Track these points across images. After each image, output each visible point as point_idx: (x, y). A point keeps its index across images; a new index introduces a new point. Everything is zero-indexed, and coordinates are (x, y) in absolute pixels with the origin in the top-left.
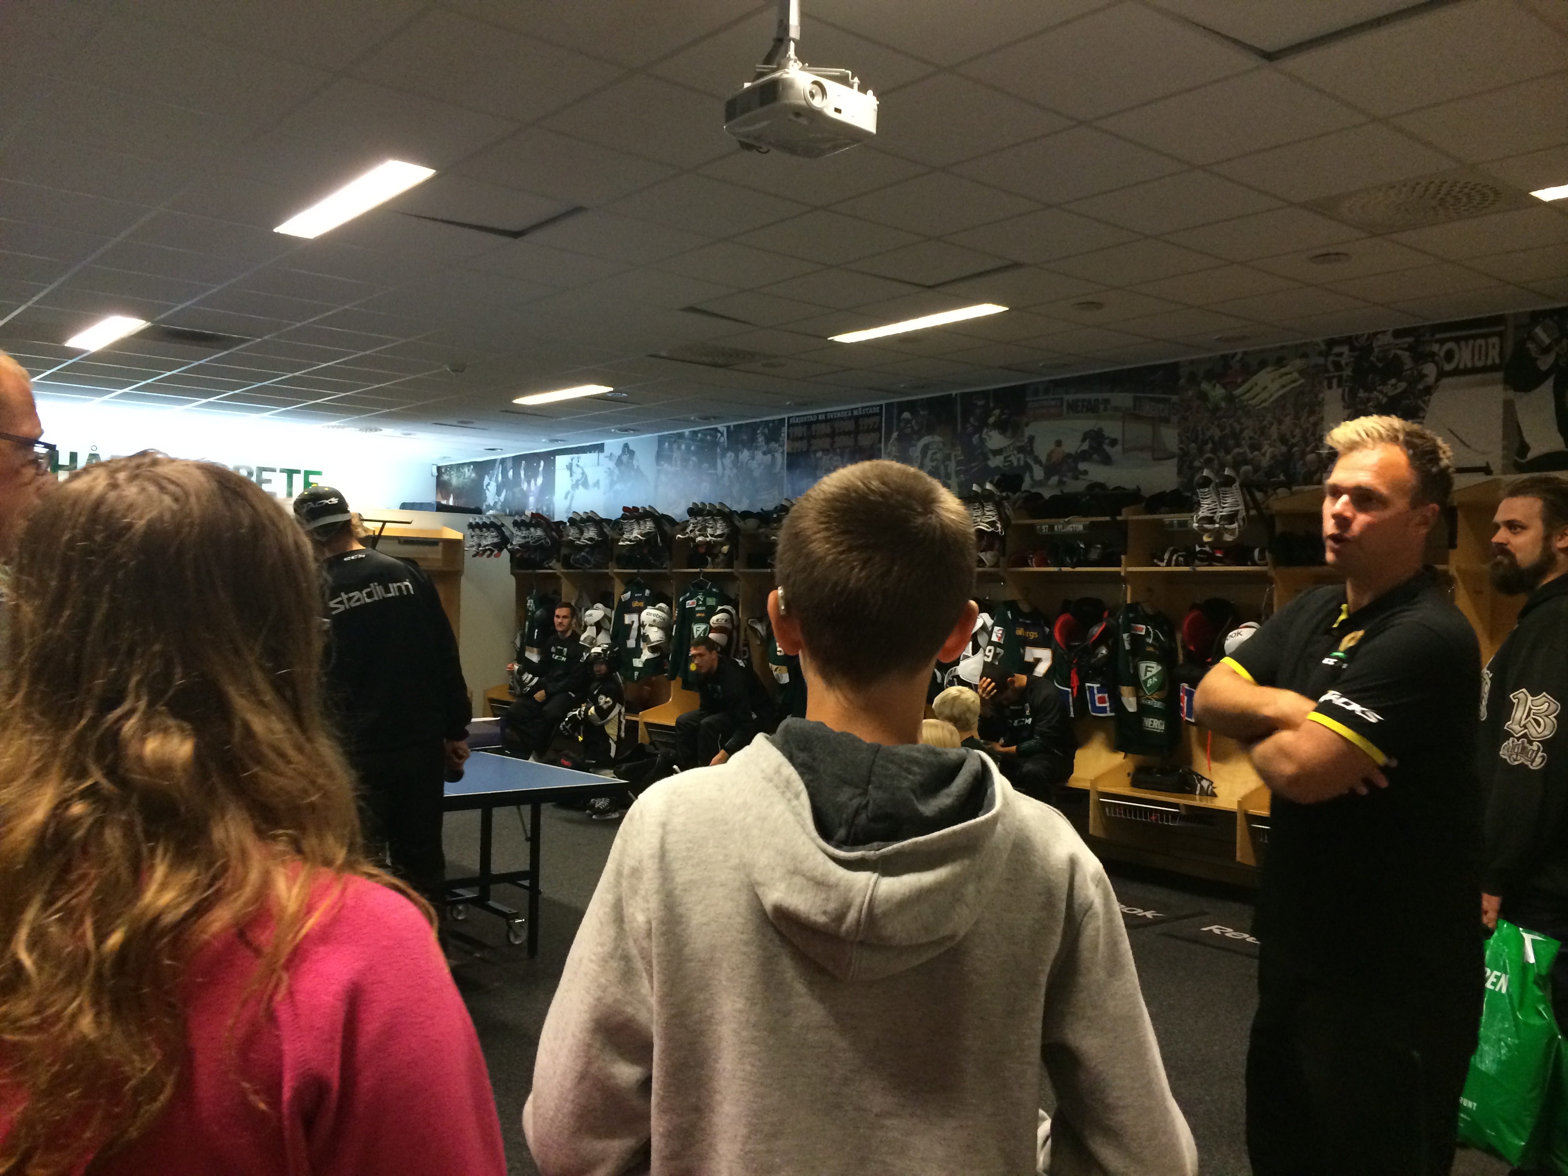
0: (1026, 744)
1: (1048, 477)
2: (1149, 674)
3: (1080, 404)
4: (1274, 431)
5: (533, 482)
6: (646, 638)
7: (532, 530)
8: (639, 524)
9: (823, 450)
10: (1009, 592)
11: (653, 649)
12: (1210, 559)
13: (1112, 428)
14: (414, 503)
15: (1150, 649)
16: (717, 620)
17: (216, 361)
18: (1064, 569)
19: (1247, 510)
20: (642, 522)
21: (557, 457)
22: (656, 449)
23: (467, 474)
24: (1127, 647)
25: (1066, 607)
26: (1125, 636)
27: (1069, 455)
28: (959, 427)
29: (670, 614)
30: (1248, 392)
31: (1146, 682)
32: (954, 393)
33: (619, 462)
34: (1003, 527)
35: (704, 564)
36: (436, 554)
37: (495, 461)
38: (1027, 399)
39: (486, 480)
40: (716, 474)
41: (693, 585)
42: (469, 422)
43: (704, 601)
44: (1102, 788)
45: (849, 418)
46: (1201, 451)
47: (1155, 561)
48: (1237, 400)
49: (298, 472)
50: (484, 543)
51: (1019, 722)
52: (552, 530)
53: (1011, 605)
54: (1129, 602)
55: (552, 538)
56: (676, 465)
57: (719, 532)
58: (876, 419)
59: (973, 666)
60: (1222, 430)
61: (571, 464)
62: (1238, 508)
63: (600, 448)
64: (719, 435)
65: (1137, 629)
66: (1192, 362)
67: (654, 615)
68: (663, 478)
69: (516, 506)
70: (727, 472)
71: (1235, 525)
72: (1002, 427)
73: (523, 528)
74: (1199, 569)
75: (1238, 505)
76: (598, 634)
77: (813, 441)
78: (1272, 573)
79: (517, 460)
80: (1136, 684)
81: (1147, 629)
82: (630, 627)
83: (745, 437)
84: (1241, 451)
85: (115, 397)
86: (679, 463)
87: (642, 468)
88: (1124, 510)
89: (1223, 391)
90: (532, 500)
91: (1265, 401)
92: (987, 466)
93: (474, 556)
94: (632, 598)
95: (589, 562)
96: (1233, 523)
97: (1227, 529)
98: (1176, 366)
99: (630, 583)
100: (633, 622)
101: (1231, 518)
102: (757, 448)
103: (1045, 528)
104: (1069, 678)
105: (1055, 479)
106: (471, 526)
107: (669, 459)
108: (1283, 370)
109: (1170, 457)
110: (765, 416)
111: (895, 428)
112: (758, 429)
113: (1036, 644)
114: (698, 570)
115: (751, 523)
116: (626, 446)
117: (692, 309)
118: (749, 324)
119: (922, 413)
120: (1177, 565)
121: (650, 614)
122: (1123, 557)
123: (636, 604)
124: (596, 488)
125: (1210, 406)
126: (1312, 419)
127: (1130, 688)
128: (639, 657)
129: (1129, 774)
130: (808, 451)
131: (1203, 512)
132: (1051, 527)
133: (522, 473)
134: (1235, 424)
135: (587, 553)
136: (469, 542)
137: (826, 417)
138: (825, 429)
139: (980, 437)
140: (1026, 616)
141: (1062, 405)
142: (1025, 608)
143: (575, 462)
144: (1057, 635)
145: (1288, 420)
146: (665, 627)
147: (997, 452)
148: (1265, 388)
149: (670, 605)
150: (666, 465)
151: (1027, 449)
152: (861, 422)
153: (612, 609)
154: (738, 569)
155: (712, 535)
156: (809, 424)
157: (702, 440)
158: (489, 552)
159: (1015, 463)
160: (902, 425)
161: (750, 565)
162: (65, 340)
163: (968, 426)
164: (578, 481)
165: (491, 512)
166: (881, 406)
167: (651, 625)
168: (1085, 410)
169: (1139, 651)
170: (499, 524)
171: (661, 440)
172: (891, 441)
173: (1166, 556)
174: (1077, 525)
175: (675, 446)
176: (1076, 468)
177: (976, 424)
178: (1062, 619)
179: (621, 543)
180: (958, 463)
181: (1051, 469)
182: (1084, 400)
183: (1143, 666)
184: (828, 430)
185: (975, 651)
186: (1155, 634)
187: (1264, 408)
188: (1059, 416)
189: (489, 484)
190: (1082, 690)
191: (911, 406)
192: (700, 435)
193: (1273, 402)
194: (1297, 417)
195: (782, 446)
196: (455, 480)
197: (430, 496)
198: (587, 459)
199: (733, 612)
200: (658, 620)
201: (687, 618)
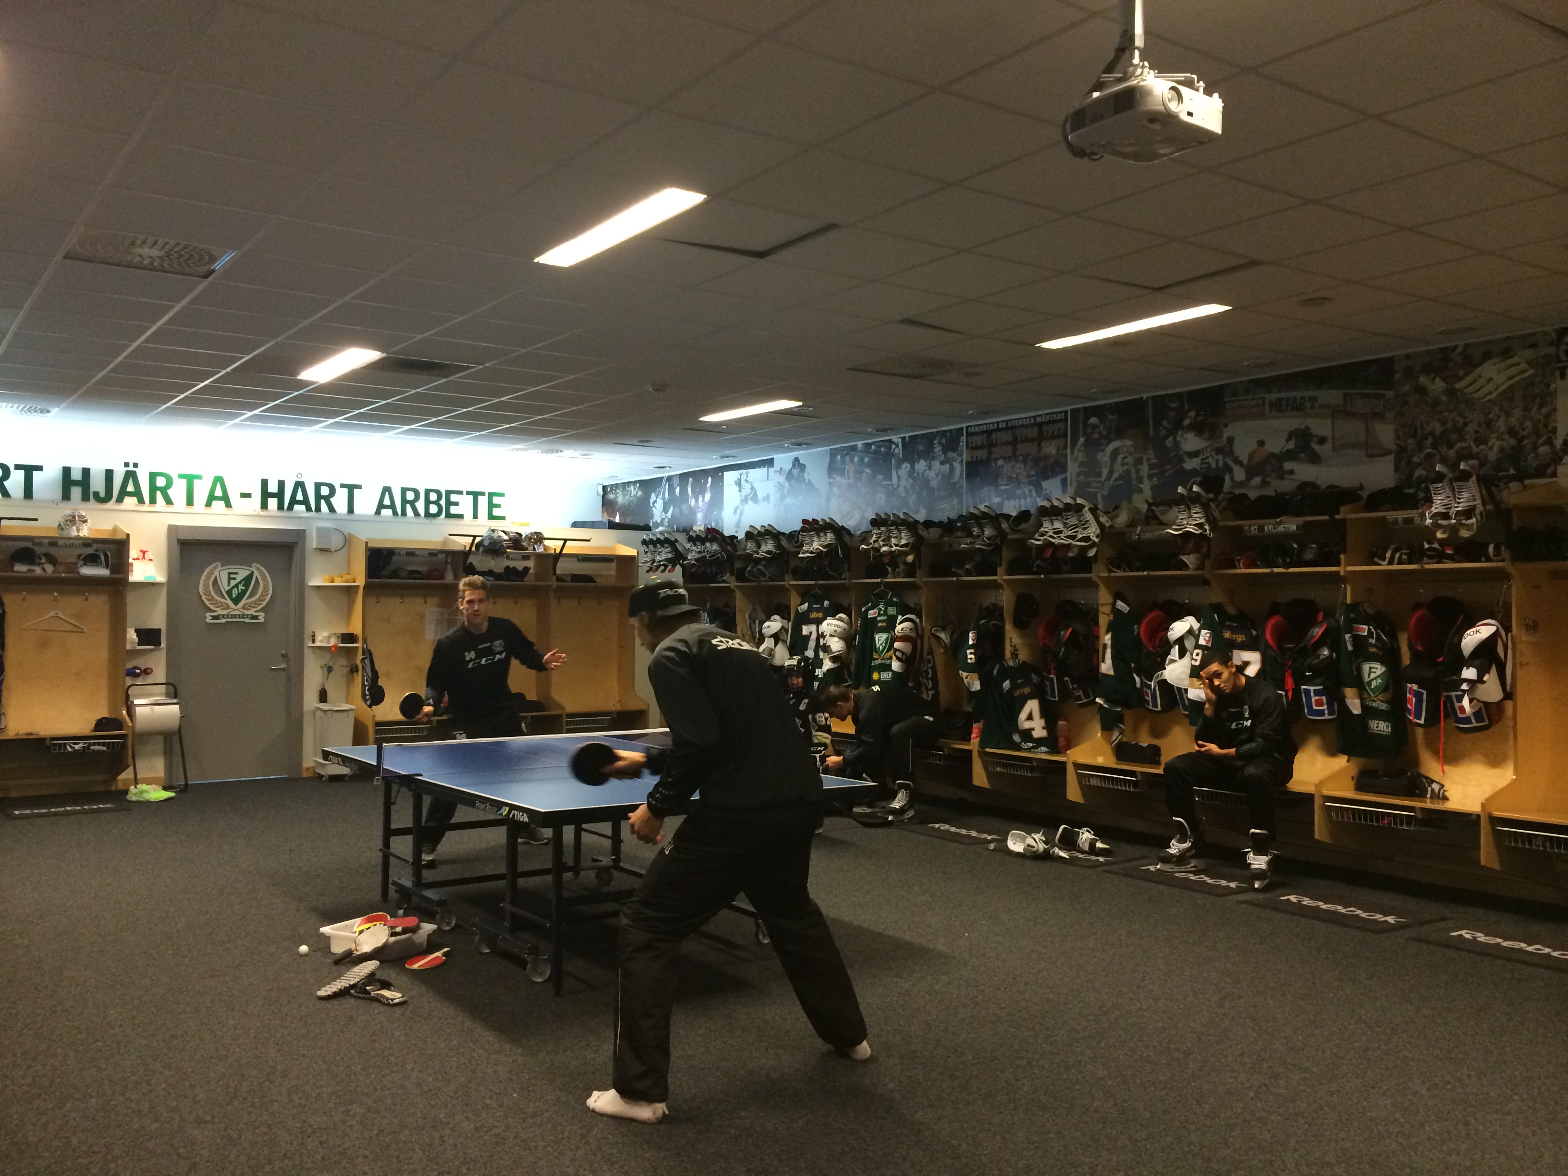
0: (1246, 747)
1: (1249, 477)
2: (1373, 676)
3: (1284, 403)
4: (1501, 425)
5: (700, 498)
6: (826, 649)
7: (708, 544)
8: (819, 536)
9: (1004, 458)
10: (1215, 595)
11: (834, 659)
12: (1440, 556)
13: (1320, 426)
14: (584, 522)
15: (1373, 650)
16: (902, 629)
17: (434, 388)
18: (1276, 570)
19: (1484, 504)
20: (822, 534)
21: (725, 473)
22: (828, 461)
23: (634, 492)
24: (1350, 648)
25: (1275, 608)
26: (1347, 636)
27: (1273, 455)
28: (1151, 430)
29: (850, 623)
30: (1469, 385)
31: (1370, 683)
32: (1145, 396)
33: (789, 476)
34: (1211, 530)
35: (885, 574)
36: (611, 570)
37: (662, 478)
38: (1226, 400)
39: (653, 497)
40: (891, 485)
41: (874, 595)
42: (648, 441)
43: (886, 611)
44: (1327, 792)
45: (1032, 425)
46: (1420, 448)
47: (1376, 560)
48: (1459, 393)
49: (483, 494)
50: (658, 558)
51: (1237, 725)
52: (727, 544)
53: (1217, 608)
54: (1349, 601)
55: (727, 552)
56: (849, 478)
57: (903, 542)
58: (1062, 425)
59: (1180, 670)
60: (1443, 424)
61: (740, 480)
62: (1475, 503)
63: (769, 463)
64: (894, 446)
65: (1359, 630)
66: (1408, 356)
67: (835, 625)
68: (835, 490)
69: (684, 522)
70: (903, 483)
71: (1474, 520)
72: (1197, 429)
73: (698, 543)
74: (1427, 566)
75: (1475, 500)
76: (776, 645)
77: (994, 450)
78: (1511, 569)
79: (684, 477)
80: (1360, 685)
81: (1369, 629)
82: (808, 637)
83: (921, 448)
84: (1464, 445)
85: (325, 427)
86: (851, 475)
87: (813, 481)
88: (1342, 509)
89: (1443, 384)
90: (699, 516)
91: (1490, 393)
92: (1182, 468)
93: (648, 572)
94: (810, 609)
95: (764, 575)
96: (1471, 518)
97: (1465, 524)
98: (1390, 361)
99: (806, 594)
100: (811, 633)
101: (1468, 513)
102: (933, 458)
103: (1254, 530)
104: (1283, 681)
105: (1257, 480)
106: (644, 542)
107: (842, 472)
108: (1509, 362)
109: (1388, 453)
110: (943, 426)
111: (1081, 433)
112: (935, 439)
113: (1244, 647)
114: (879, 580)
115: (934, 533)
116: (796, 460)
117: (908, 321)
118: (960, 333)
119: (1110, 417)
120: (1399, 563)
121: (831, 625)
122: (1342, 556)
123: (813, 615)
124: (766, 503)
125: (1430, 400)
126: (1544, 411)
127: (1354, 689)
128: (821, 668)
129: (1353, 778)
130: (988, 460)
131: (1437, 507)
132: (1261, 529)
133: (690, 489)
134: (1457, 418)
135: (765, 566)
136: (643, 558)
137: (1007, 424)
138: (1007, 437)
139: (1175, 439)
140: (1232, 618)
141: (1264, 404)
142: (1231, 610)
143: (743, 478)
144: (1268, 637)
145: (1517, 413)
146: (847, 638)
147: (1193, 455)
148: (1490, 380)
149: (849, 615)
150: (838, 478)
151: (1227, 450)
152: (1045, 428)
153: (789, 620)
154: (921, 578)
155: (896, 545)
156: (989, 433)
157: (875, 452)
158: (662, 568)
159: (1214, 466)
160: (1089, 430)
161: (933, 574)
162: (298, 374)
163: (1161, 429)
164: (746, 496)
165: (661, 529)
166: (1066, 412)
167: (831, 636)
168: (1289, 408)
169: (1362, 652)
170: (673, 539)
171: (833, 454)
172: (1077, 447)
173: (1388, 555)
174: (1291, 525)
175: (848, 458)
176: (1281, 467)
177: (1170, 427)
178: (1272, 622)
179: (801, 555)
180: (1151, 467)
181: (1252, 470)
182: (1288, 399)
183: (1366, 667)
184: (1010, 438)
185: (1182, 655)
186: (1378, 634)
187: (1490, 401)
188: (1261, 416)
189: (655, 502)
190: (1297, 692)
191: (1097, 411)
192: (873, 447)
193: (1499, 395)
194: (1527, 409)
195: (961, 455)
196: (621, 498)
197: (597, 515)
198: (756, 474)
199: (918, 620)
200: (839, 630)
201: (869, 628)
